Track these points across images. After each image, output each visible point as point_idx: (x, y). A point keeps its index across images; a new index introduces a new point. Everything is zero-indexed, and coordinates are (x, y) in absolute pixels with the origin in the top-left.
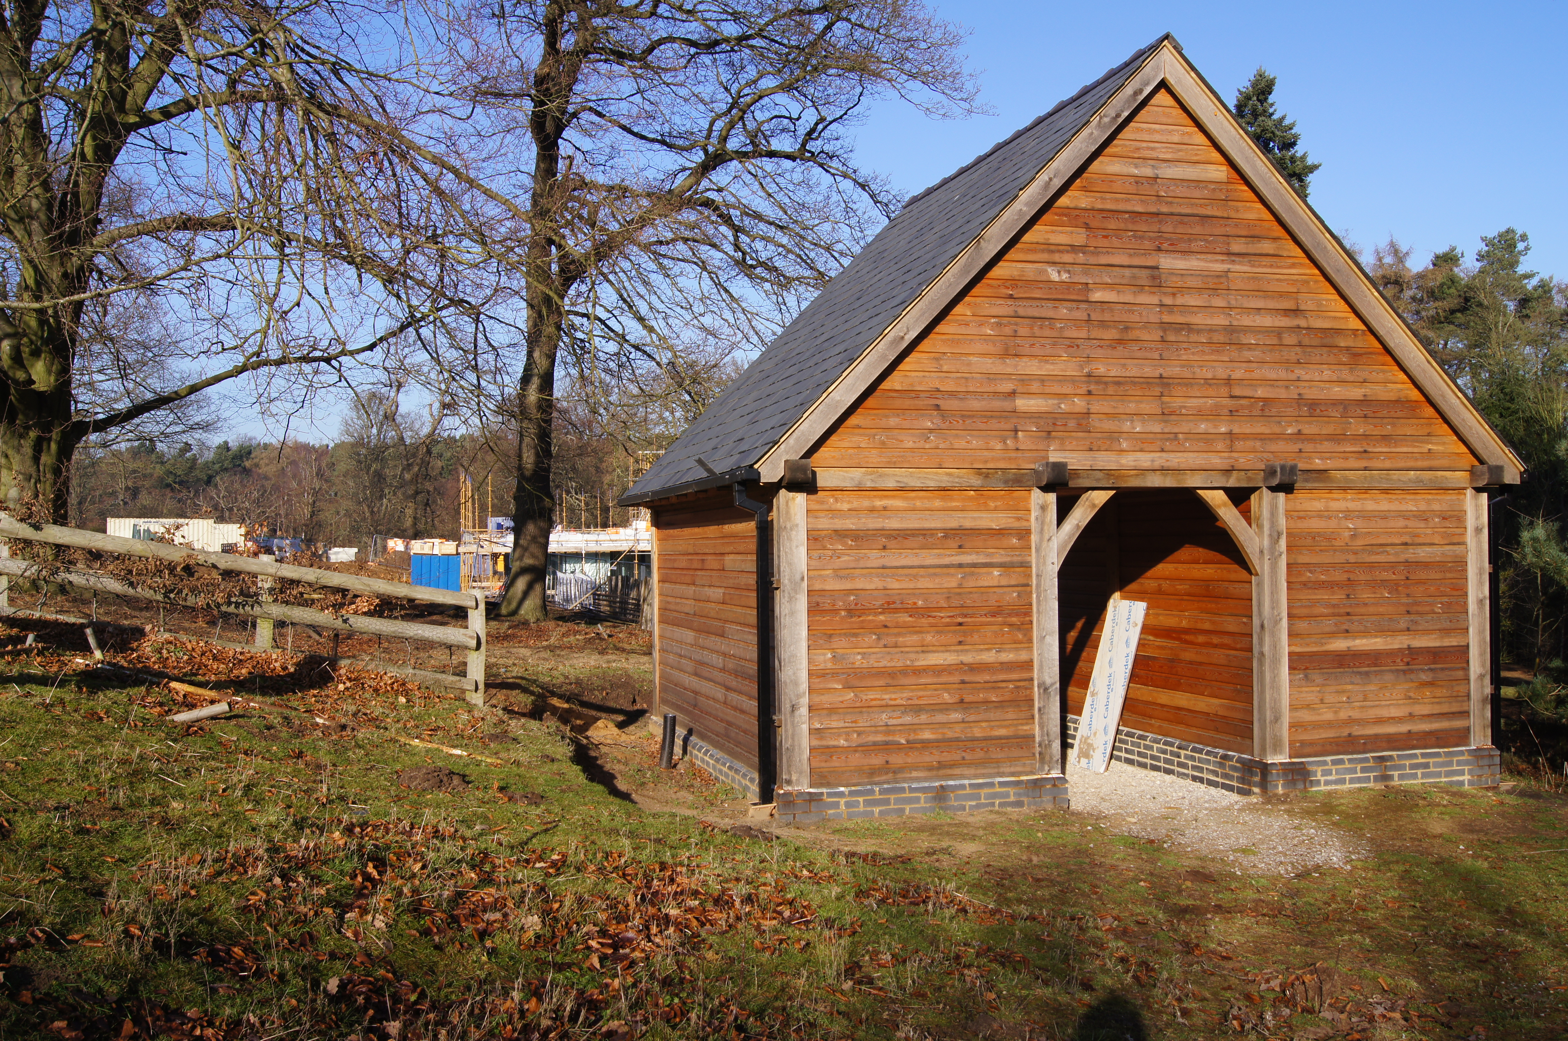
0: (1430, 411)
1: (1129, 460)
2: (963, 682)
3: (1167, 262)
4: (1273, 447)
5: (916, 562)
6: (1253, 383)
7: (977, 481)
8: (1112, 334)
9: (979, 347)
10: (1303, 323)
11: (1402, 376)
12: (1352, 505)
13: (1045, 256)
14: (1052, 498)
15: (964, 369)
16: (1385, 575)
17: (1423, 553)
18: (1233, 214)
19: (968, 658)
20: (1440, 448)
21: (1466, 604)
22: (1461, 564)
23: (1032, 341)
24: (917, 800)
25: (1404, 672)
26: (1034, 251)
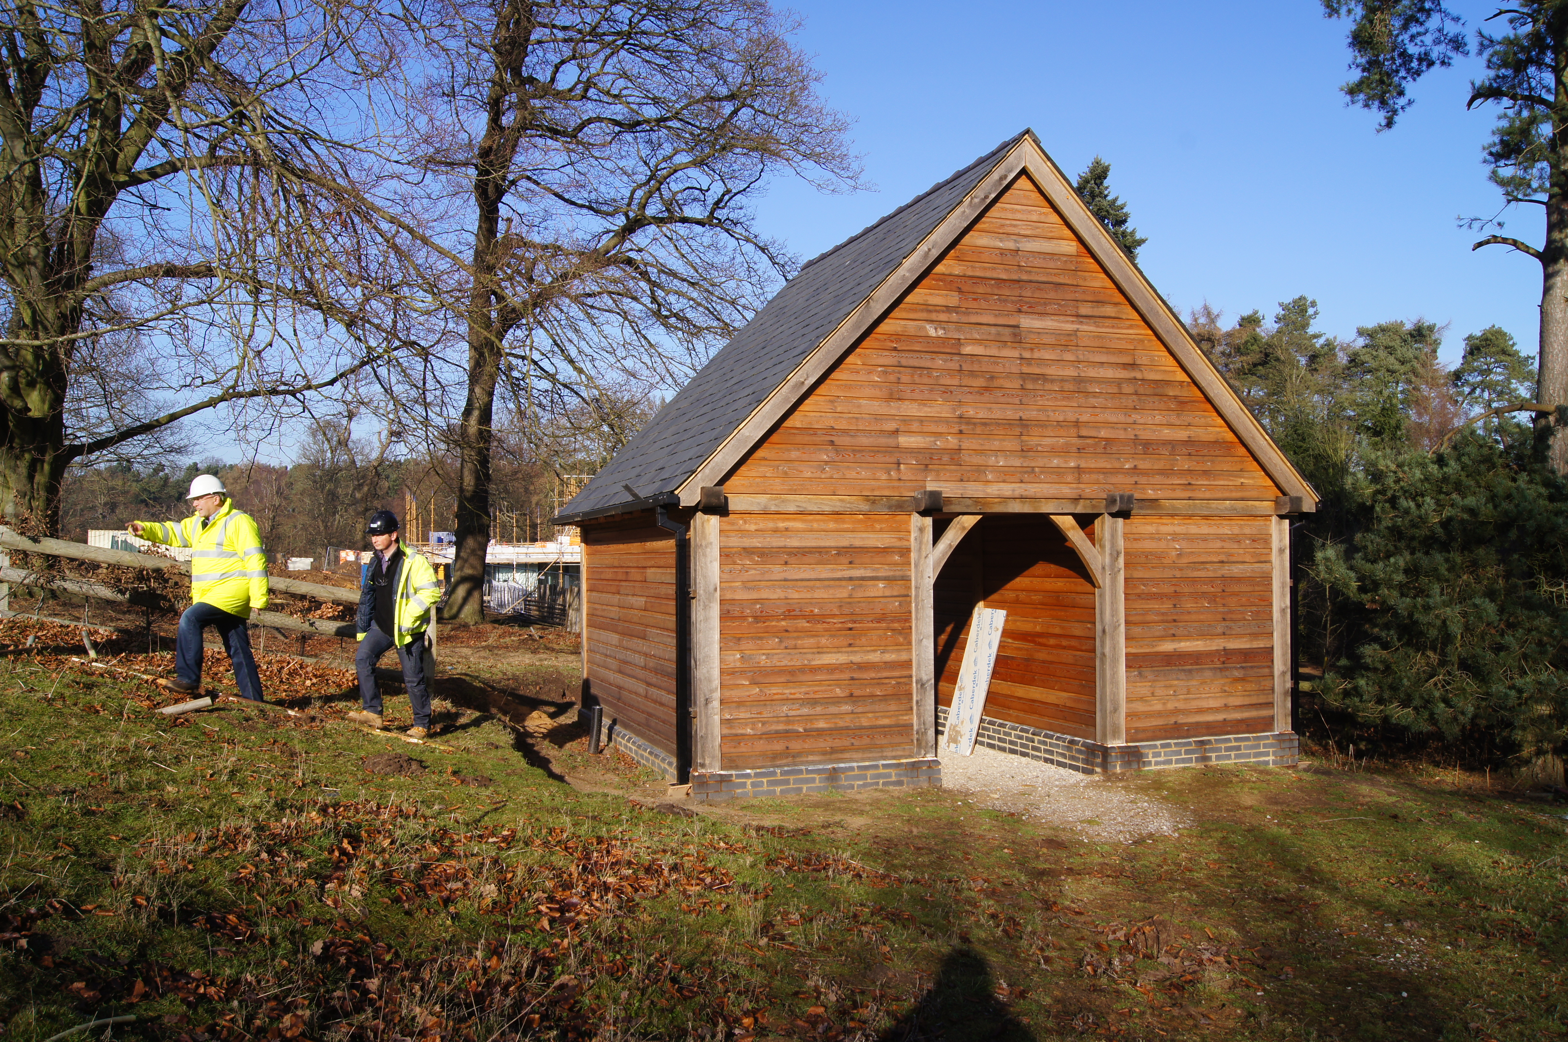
0: (1243, 451)
1: (995, 490)
2: (852, 679)
3: (1027, 322)
4: (1114, 480)
5: (813, 575)
6: (1097, 425)
7: (865, 507)
8: (980, 382)
9: (868, 392)
10: (1139, 375)
11: (1220, 421)
12: (1178, 529)
13: (924, 315)
14: (929, 521)
15: (855, 410)
16: (1206, 588)
17: (1236, 570)
18: (1081, 283)
19: (857, 658)
20: (1251, 482)
21: (1271, 612)
22: (1266, 580)
23: (913, 387)
24: (813, 780)
25: (1221, 669)
26: (915, 310)
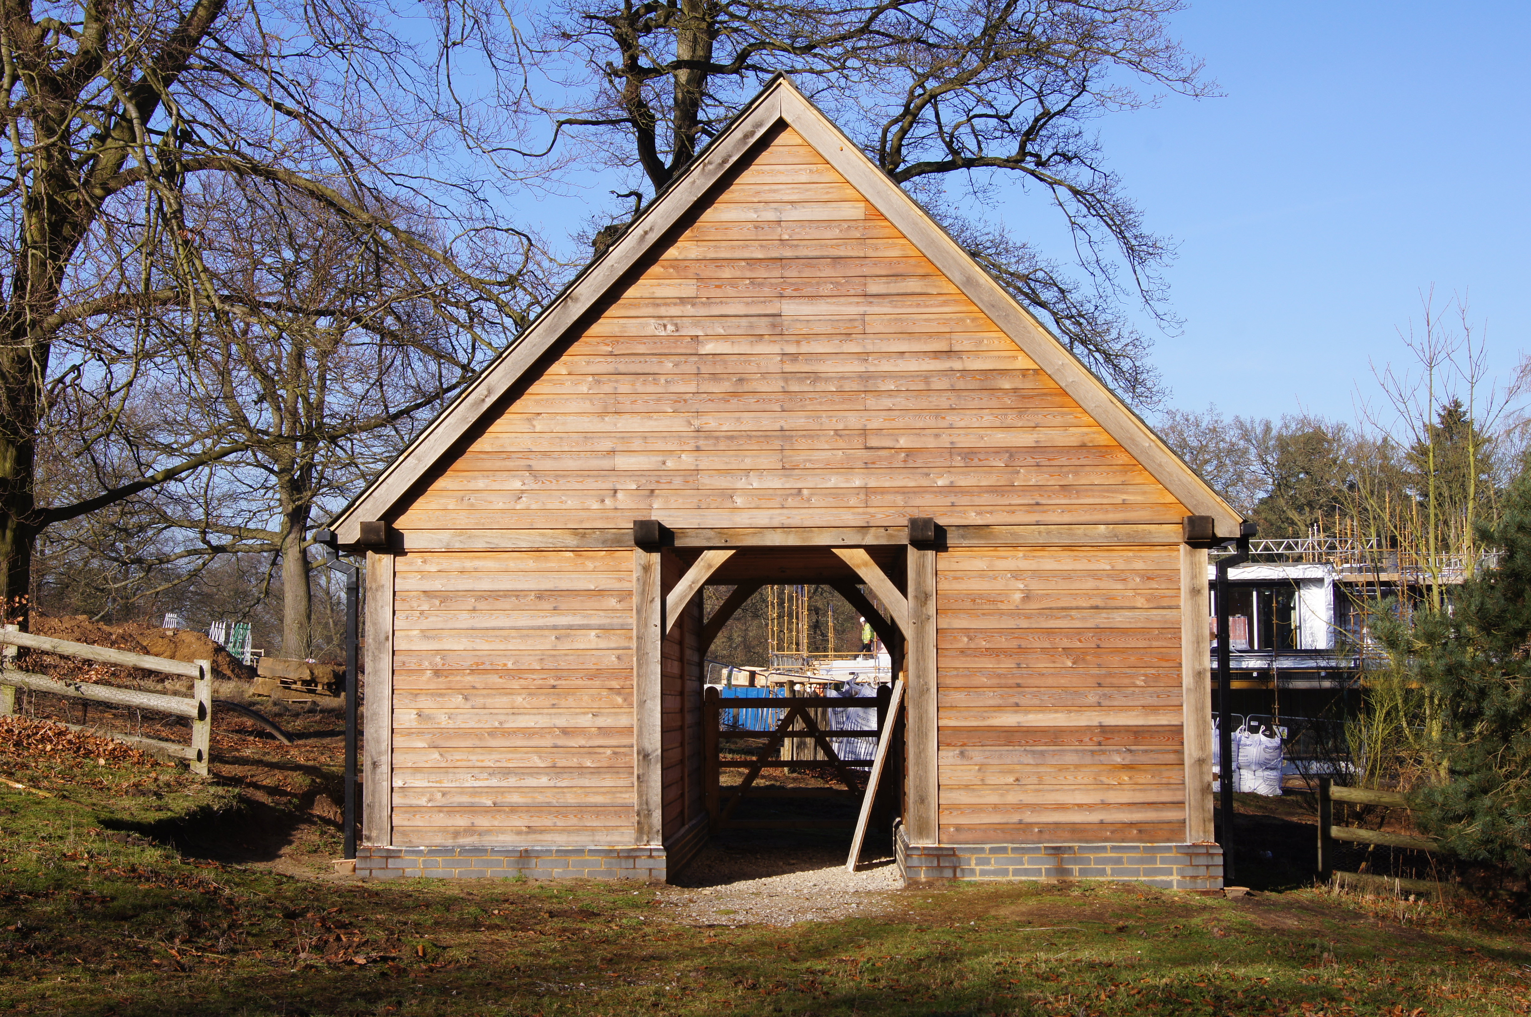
1: (742, 520)
2: (555, 746)
3: (789, 308)
4: (918, 501)
5: (508, 623)
6: (894, 433)
7: (572, 541)
8: (726, 386)
9: (573, 406)
10: (957, 365)
11: (1087, 418)
12: (1024, 565)
13: (650, 311)
14: (654, 558)
15: (559, 428)
16: (1066, 643)
17: (1120, 619)
18: (870, 253)
19: (561, 722)
23: (634, 397)
25: (1093, 752)
26: (638, 306)
